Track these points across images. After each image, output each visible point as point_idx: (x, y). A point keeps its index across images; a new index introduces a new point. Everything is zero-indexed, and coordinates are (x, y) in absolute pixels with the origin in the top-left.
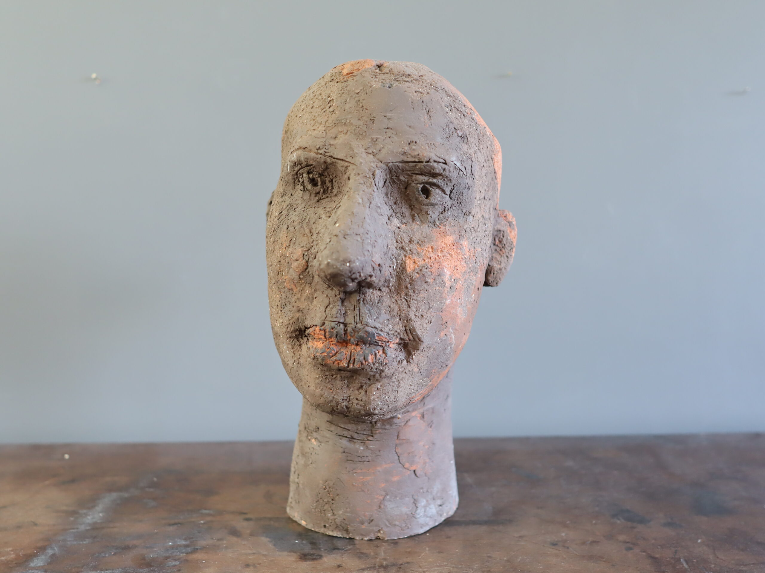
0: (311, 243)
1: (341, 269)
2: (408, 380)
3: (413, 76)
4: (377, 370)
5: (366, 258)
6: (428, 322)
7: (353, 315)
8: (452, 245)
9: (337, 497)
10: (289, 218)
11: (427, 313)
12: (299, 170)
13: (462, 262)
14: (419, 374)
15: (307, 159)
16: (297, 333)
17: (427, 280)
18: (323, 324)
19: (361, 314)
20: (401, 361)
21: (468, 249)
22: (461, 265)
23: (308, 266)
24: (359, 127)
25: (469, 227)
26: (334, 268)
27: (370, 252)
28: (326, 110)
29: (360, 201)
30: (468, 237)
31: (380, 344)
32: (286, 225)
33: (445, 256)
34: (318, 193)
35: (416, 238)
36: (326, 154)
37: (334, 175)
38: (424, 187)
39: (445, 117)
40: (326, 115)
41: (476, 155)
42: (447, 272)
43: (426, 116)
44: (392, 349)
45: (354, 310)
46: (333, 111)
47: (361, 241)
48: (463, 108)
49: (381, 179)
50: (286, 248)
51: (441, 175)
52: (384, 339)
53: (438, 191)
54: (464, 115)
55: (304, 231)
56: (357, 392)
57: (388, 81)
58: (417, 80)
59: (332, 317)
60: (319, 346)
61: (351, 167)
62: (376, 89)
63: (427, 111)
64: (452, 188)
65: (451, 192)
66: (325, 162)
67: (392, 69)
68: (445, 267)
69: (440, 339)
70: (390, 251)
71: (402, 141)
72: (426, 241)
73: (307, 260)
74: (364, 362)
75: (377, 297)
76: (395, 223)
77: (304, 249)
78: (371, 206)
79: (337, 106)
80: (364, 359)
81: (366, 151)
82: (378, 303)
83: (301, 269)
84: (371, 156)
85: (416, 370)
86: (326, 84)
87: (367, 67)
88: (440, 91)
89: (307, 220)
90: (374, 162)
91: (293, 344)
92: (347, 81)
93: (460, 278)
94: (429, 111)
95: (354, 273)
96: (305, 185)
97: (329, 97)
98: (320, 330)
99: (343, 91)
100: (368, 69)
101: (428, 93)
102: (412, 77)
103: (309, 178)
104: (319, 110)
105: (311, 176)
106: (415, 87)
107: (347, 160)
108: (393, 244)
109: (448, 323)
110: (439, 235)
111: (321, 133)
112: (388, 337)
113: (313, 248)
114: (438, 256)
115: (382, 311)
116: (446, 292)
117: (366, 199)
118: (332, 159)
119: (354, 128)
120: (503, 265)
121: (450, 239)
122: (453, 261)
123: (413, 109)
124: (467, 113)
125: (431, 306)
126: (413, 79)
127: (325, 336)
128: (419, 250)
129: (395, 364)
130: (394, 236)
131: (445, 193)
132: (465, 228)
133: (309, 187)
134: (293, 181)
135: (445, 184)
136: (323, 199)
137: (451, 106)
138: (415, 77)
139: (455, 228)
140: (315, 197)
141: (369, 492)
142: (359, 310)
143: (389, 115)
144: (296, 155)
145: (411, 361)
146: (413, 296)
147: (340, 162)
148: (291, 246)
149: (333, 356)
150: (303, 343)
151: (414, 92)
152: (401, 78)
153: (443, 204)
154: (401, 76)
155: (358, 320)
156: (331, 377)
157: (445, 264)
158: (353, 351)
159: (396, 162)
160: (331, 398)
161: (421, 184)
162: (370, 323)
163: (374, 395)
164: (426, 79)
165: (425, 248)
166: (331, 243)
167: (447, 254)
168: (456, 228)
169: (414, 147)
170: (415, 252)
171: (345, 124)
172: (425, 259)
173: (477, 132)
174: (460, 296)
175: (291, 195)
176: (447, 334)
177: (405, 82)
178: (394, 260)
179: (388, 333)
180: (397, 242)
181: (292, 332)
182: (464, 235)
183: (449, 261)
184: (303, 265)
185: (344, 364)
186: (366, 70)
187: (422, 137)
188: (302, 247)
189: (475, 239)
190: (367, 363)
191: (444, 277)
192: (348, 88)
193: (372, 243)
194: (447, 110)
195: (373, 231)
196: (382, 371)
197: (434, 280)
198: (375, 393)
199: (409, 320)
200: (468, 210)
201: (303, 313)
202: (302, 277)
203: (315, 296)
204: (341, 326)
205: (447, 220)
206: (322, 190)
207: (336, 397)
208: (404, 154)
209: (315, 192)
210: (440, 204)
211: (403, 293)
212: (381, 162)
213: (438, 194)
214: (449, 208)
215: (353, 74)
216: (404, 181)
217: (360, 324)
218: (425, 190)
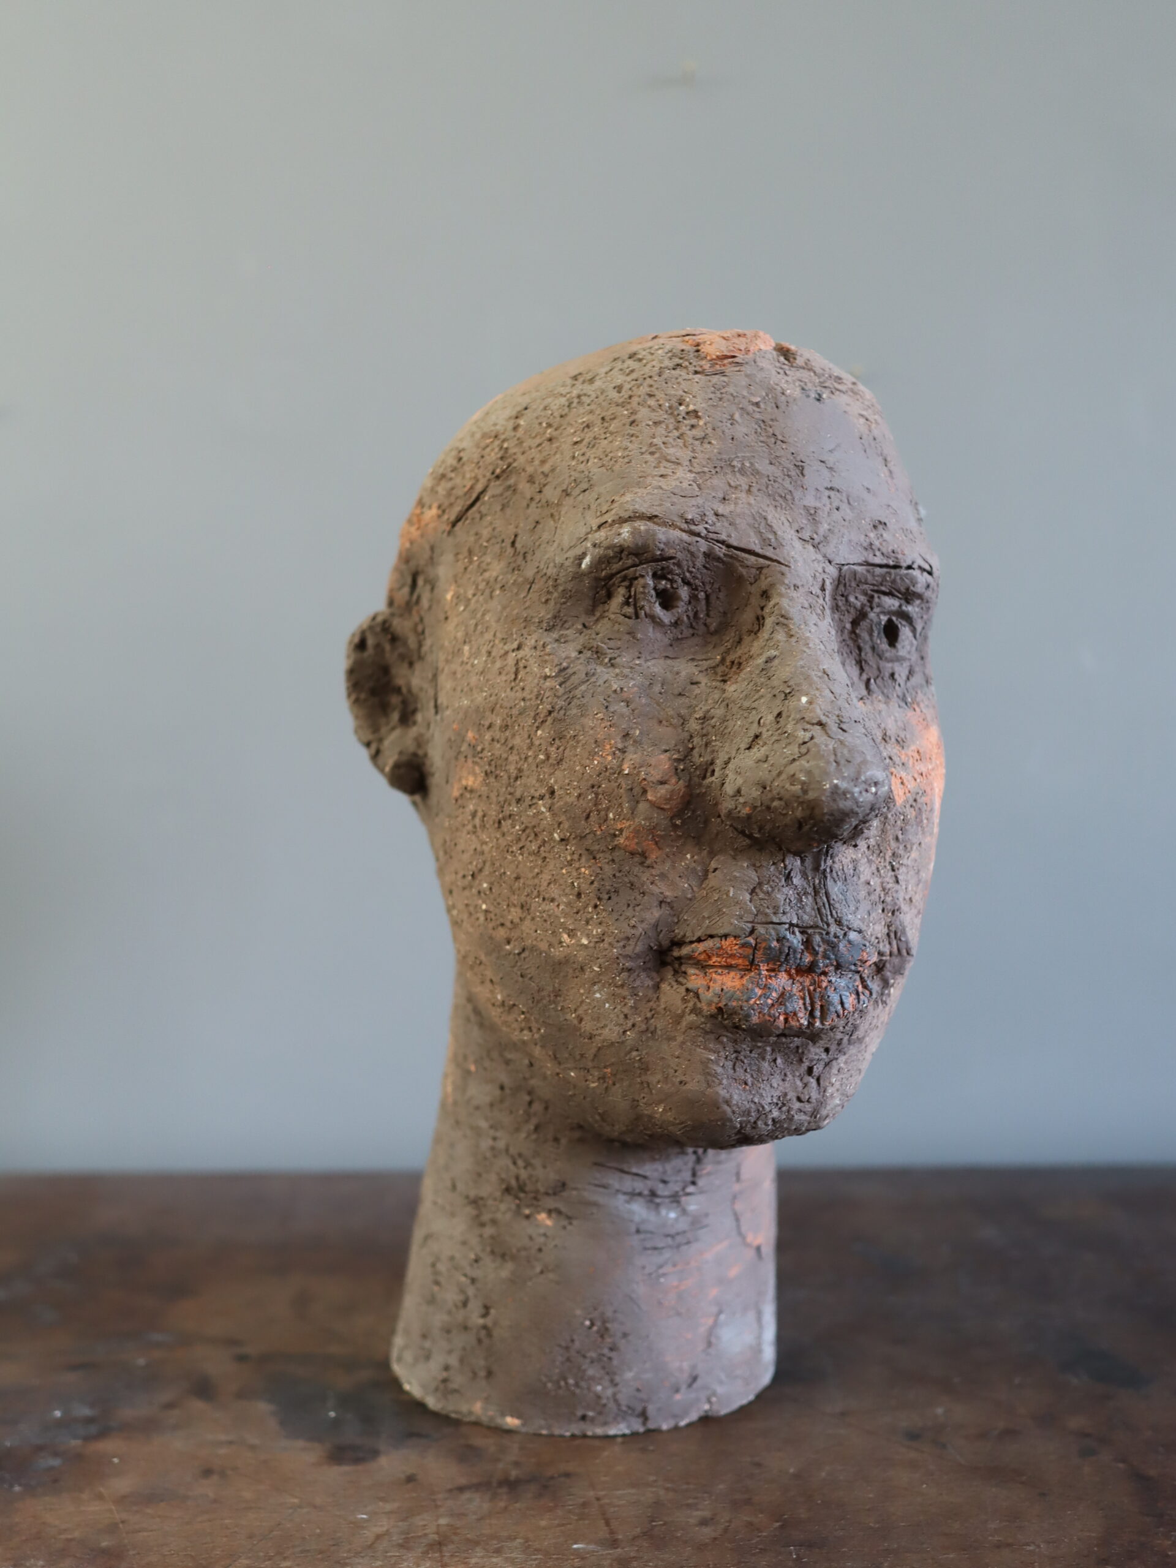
0: (686, 741)
10: (601, 682)
12: (627, 569)
15: (666, 544)
16: (654, 957)
18: (749, 931)
19: (832, 902)
20: (877, 1002)
23: (691, 795)
24: (774, 481)
28: (683, 434)
31: (859, 968)
32: (597, 698)
34: (674, 625)
35: (891, 731)
36: (711, 535)
38: (890, 621)
40: (685, 446)
43: (886, 470)
45: (815, 895)
46: (704, 438)
50: (612, 754)
52: (863, 958)
53: (908, 631)
56: (800, 1083)
59: (771, 914)
60: (730, 984)
61: (774, 567)
62: (795, 399)
63: (885, 459)
66: (705, 554)
71: (862, 519)
72: (906, 736)
73: (688, 782)
74: (842, 1011)
75: (850, 862)
77: (675, 756)
79: (709, 426)
80: (842, 1003)
81: (799, 535)
82: (853, 875)
83: (674, 802)
84: (809, 548)
87: (761, 348)
90: (818, 561)
92: (722, 373)
96: (642, 603)
97: (680, 404)
98: (739, 946)
99: (717, 395)
100: (763, 352)
103: (655, 588)
105: (660, 583)
107: (761, 552)
111: (685, 485)
112: (867, 950)
113: (695, 754)
115: (860, 894)
118: (724, 547)
123: (865, 451)
126: (846, 387)
127: (751, 961)
128: (903, 758)
131: (915, 637)
133: (654, 608)
135: (920, 614)
140: (667, 633)
141: (689, 1314)
142: (827, 894)
143: (829, 459)
147: (744, 555)
148: (631, 749)
149: (772, 1004)
150: (666, 980)
151: (859, 415)
152: (829, 382)
154: (828, 379)
155: (829, 917)
156: (746, 1055)
158: (811, 988)
159: (854, 564)
161: (885, 614)
162: (851, 923)
163: (832, 1085)
165: (910, 753)
170: (898, 760)
171: (740, 470)
172: (915, 776)
175: (585, 626)
177: (839, 393)
179: (868, 942)
184: (681, 794)
185: (802, 1021)
186: (762, 355)
187: (891, 513)
188: (665, 751)
190: (846, 1013)
198: (834, 1081)
199: (894, 909)
201: (672, 908)
202: (678, 822)
203: (713, 865)
204: (797, 932)
205: (917, 693)
206: (685, 618)
207: (756, 1100)
208: (868, 547)
209: (667, 622)
210: (909, 659)
211: (889, 852)
212: (830, 562)
213: (908, 638)
214: (915, 668)
215: (735, 360)
216: (853, 606)
217: (835, 925)
218: (890, 629)
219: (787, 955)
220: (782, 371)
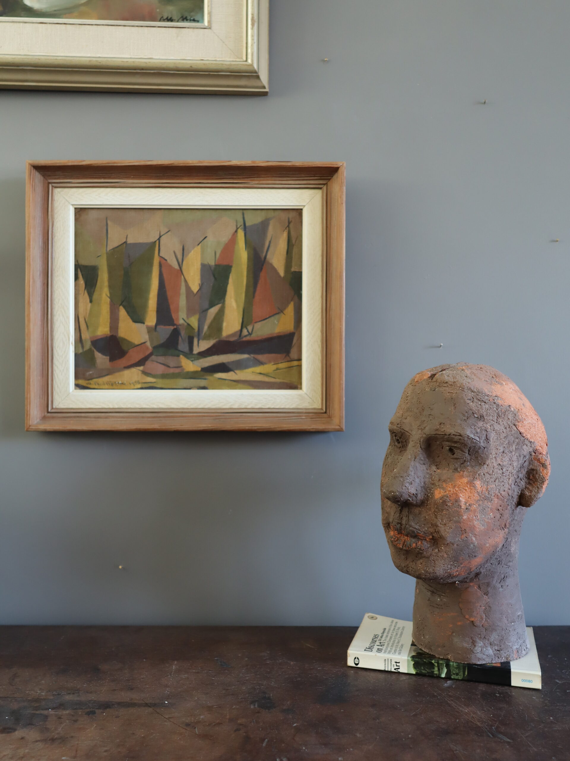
1: (389, 495)
2: (441, 561)
3: (449, 383)
4: (419, 552)
5: (403, 491)
6: (450, 529)
7: (405, 520)
9: (425, 627)
11: (448, 523)
14: (449, 559)
17: (448, 504)
18: (393, 522)
19: (409, 519)
21: (480, 486)
22: (474, 496)
24: (416, 414)
25: (483, 473)
27: (407, 487)
28: (405, 402)
29: (409, 457)
30: (481, 478)
31: (419, 538)
33: (461, 490)
34: (400, 447)
35: (443, 478)
36: (401, 428)
37: (406, 439)
38: (451, 448)
39: (466, 406)
40: (404, 404)
41: (492, 427)
42: (462, 500)
43: (453, 408)
44: (428, 542)
46: (408, 403)
47: (403, 481)
48: (486, 397)
51: (459, 442)
53: (459, 451)
54: (485, 402)
57: (434, 386)
58: (451, 385)
59: (397, 519)
60: (393, 534)
62: (427, 391)
63: (454, 404)
64: (469, 449)
65: (469, 451)
66: (401, 432)
67: (438, 379)
68: (461, 497)
69: (461, 539)
70: (426, 486)
71: (437, 423)
72: (449, 481)
74: (410, 547)
75: (418, 511)
76: (433, 469)
78: (416, 459)
79: (409, 400)
80: (410, 545)
81: (418, 427)
82: (419, 514)
84: (420, 431)
85: (446, 556)
86: (409, 385)
88: (466, 391)
90: (421, 434)
92: (415, 386)
93: (474, 504)
100: (425, 379)
101: (457, 393)
103: (396, 439)
106: (448, 390)
107: (409, 432)
108: (429, 482)
109: (467, 530)
110: (458, 477)
112: (424, 534)
114: (455, 490)
115: (421, 519)
116: (463, 511)
117: (413, 456)
118: (403, 430)
119: (414, 414)
120: (533, 493)
121: (465, 480)
122: (467, 493)
123: (446, 403)
125: (451, 519)
127: (393, 529)
128: (444, 486)
129: (430, 550)
130: (430, 477)
131: (464, 452)
132: (478, 473)
133: (397, 444)
135: (464, 447)
136: (403, 451)
137: (474, 399)
138: (450, 383)
139: (470, 473)
140: (399, 449)
141: (442, 628)
142: (409, 517)
143: (432, 407)
145: (441, 550)
146: (439, 512)
147: (407, 433)
149: (396, 541)
151: (448, 393)
152: (442, 384)
153: (463, 458)
156: (399, 552)
157: (461, 495)
158: (406, 540)
159: (433, 434)
161: (448, 446)
162: (413, 525)
163: (419, 566)
164: (458, 384)
165: (448, 485)
167: (462, 489)
168: (471, 473)
169: (442, 426)
170: (441, 487)
172: (447, 491)
174: (476, 514)
176: (467, 537)
177: (443, 387)
178: (429, 491)
179: (424, 532)
180: (432, 480)
182: (478, 478)
183: (464, 493)
185: (401, 546)
187: (448, 420)
189: (489, 479)
190: (411, 547)
191: (460, 503)
192: (415, 390)
193: (410, 482)
194: (468, 402)
195: (413, 475)
196: (422, 553)
197: (453, 504)
198: (420, 566)
199: (436, 525)
200: (483, 462)
204: (399, 525)
205: (466, 468)
206: (402, 446)
207: (401, 564)
208: (437, 430)
209: (399, 447)
210: (462, 459)
211: (433, 510)
212: (425, 434)
213: (459, 453)
214: (469, 461)
215: (418, 382)
216: (440, 444)
217: (408, 525)
218: (451, 450)
219: (397, 530)
220: (427, 384)
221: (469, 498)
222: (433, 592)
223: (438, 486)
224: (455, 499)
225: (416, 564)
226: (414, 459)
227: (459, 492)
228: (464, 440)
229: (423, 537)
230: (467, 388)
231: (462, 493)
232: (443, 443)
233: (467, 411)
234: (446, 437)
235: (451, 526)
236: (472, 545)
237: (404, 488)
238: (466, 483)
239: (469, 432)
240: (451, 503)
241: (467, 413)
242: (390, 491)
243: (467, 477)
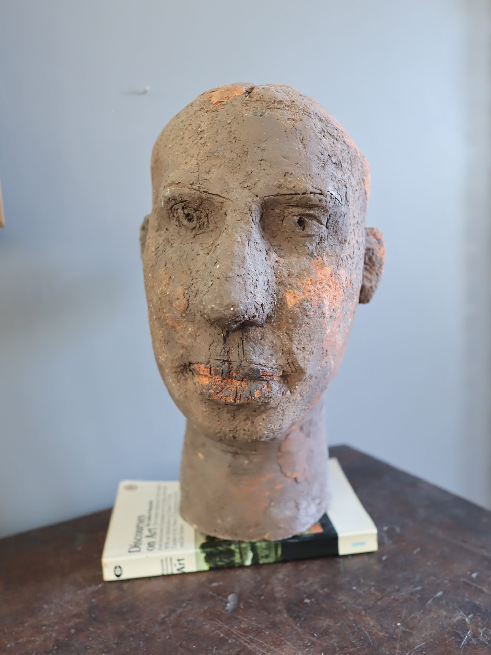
0: (190, 281)
2: (292, 408)
3: (284, 102)
4: (263, 403)
5: (249, 300)
6: (310, 354)
7: (238, 353)
8: (330, 276)
9: (226, 506)
10: (166, 254)
11: (308, 345)
12: (173, 206)
13: (340, 291)
14: (302, 401)
15: (181, 195)
16: (182, 368)
17: (308, 314)
18: (209, 362)
19: (245, 351)
20: (285, 392)
21: (345, 277)
22: (339, 294)
23: (189, 304)
24: (232, 160)
25: (345, 255)
26: (218, 313)
27: (253, 293)
28: (198, 142)
29: (239, 239)
30: (345, 265)
31: (265, 379)
32: (164, 261)
33: (324, 287)
34: (194, 228)
35: (295, 272)
36: (201, 190)
37: (210, 211)
38: (300, 218)
39: (319, 144)
40: (197, 148)
41: (349, 180)
42: (326, 303)
43: (301, 145)
44: (276, 382)
45: (238, 348)
46: (205, 143)
47: (243, 283)
48: (336, 132)
49: (258, 213)
50: (165, 285)
51: (316, 206)
52: (269, 374)
53: (315, 222)
54: (336, 139)
55: (183, 268)
56: (243, 423)
57: (259, 109)
58: (289, 106)
59: (217, 355)
60: (205, 382)
61: (228, 202)
62: (248, 118)
63: (301, 139)
64: (329, 217)
65: (328, 221)
66: (200, 198)
67: (262, 96)
68: (324, 299)
69: (321, 367)
70: (271, 287)
71: (277, 173)
72: (305, 274)
73: (188, 298)
74: (250, 397)
75: (260, 333)
76: (273, 258)
77: (185, 288)
78: (251, 243)
79: (208, 137)
80: (250, 394)
81: (242, 185)
82: (261, 339)
83: (182, 307)
84: (246, 191)
85: (299, 398)
86: (195, 114)
87: (237, 94)
88: (313, 117)
89: (185, 257)
90: (250, 197)
91: (179, 378)
92: (217, 110)
93: (338, 308)
94: (303, 139)
95: (238, 317)
96: (181, 220)
97: (199, 127)
98: (205, 367)
99: (213, 122)
100: (238, 96)
101: (301, 120)
102: (284, 104)
103: (184, 213)
104: (190, 141)
105: (186, 211)
106: (287, 114)
107: (222, 195)
108: (273, 280)
109: (328, 351)
110: (317, 267)
111: (193, 167)
112: (272, 371)
113: (193, 286)
114: (317, 288)
115: (265, 347)
116: (326, 322)
117: (245, 237)
118: (207, 194)
119: (227, 161)
120: (374, 283)
121: (328, 270)
122: (331, 291)
123: (287, 137)
124: (339, 137)
125: (312, 338)
126: (284, 105)
127: (211, 374)
128: (299, 284)
129: (280, 395)
130: (273, 271)
131: (321, 224)
132: (342, 256)
133: (185, 222)
134: (168, 215)
135: (322, 214)
136: (199, 234)
137: (324, 132)
138: (287, 103)
139: (332, 258)
140: (191, 232)
141: (255, 501)
142: (243, 347)
143: (263, 145)
144: (170, 191)
145: (295, 391)
146: (295, 330)
147: (215, 197)
148: (171, 284)
149: (219, 392)
150: (189, 377)
151: (287, 120)
152: (273, 105)
153: (320, 234)
154: (273, 103)
155: (243, 358)
156: (218, 410)
157: (325, 295)
158: (239, 387)
159: (272, 196)
160: (219, 430)
161: (297, 216)
162: (255, 360)
163: (260, 425)
164: (298, 104)
165: (304, 282)
166: (213, 287)
167: (326, 286)
168: (334, 258)
169: (290, 179)
170: (295, 286)
171: (218, 157)
172: (305, 292)
173: (349, 156)
174: (339, 324)
175: (167, 229)
176: (327, 361)
177: (277, 110)
178: (275, 296)
179: (272, 368)
180: (277, 277)
181: (177, 367)
182: (341, 264)
183: (328, 292)
184: (184, 304)
185: (231, 400)
186: (236, 98)
187: (298, 167)
188: (182, 285)
189: (351, 265)
190: (253, 398)
191: (324, 308)
192: (219, 118)
193: (253, 283)
194: (320, 136)
195: (253, 270)
196: (267, 403)
197: (315, 312)
198: (261, 424)
199: (290, 352)
200: (344, 238)
201: (187, 349)
202: (184, 315)
203: (198, 334)
204: (226, 364)
205: (324, 250)
206: (198, 225)
207: (223, 428)
208: (280, 186)
209: (191, 227)
210: (317, 235)
211: (285, 328)
212: (257, 196)
213: (315, 225)
214: (326, 238)
215: (223, 103)
216: (280, 213)
217: (245, 361)
218: (301, 223)
219: (222, 373)
220: (245, 105)
221: (333, 299)
222: (235, 454)
223: (288, 286)
224: (318, 303)
225: (253, 422)
226: (247, 243)
227: (322, 290)
228: (326, 201)
229: (270, 376)
230: (314, 113)
231: (326, 293)
232: (286, 211)
233: (322, 152)
234: (296, 198)
235: (312, 349)
236: (329, 373)
237: (250, 295)
238: (331, 275)
239: (330, 189)
240: (313, 312)
241: (322, 156)
242: (227, 306)
243: (329, 264)
